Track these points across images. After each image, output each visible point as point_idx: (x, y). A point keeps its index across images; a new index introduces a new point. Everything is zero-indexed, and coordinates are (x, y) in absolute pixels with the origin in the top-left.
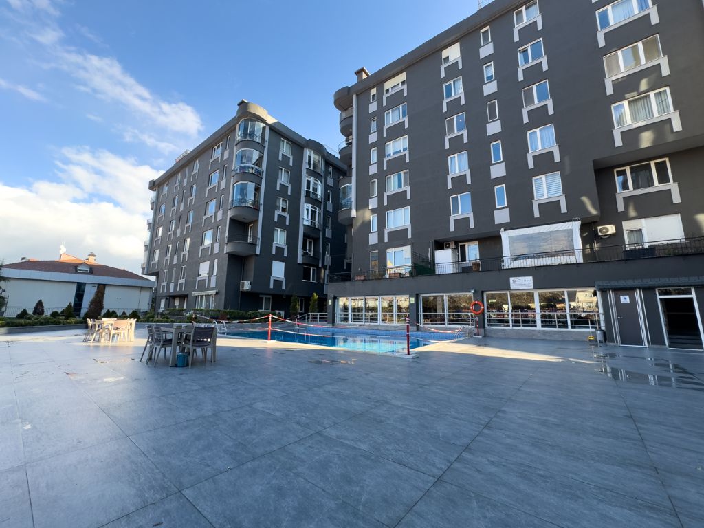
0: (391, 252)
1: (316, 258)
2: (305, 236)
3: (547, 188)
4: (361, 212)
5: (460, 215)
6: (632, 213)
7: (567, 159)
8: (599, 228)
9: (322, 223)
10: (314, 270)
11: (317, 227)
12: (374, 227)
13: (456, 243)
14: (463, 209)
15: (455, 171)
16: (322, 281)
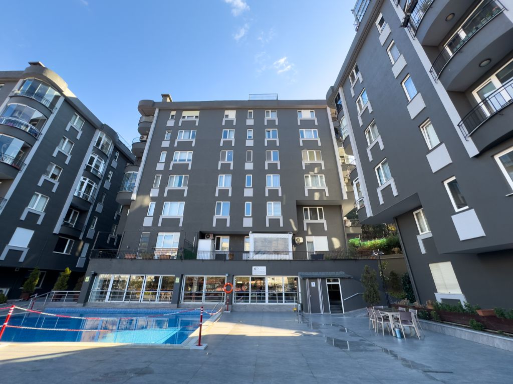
0: (162, 236)
1: (77, 229)
2: (72, 207)
3: (274, 210)
4: (141, 197)
5: (221, 216)
6: (310, 233)
7: (284, 196)
8: (296, 238)
9: (95, 198)
10: (71, 242)
11: (88, 200)
12: (151, 212)
13: (214, 236)
14: (223, 212)
15: (222, 185)
16: (77, 254)
